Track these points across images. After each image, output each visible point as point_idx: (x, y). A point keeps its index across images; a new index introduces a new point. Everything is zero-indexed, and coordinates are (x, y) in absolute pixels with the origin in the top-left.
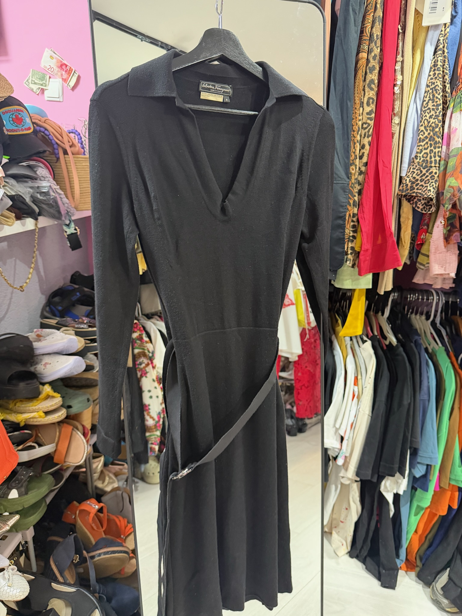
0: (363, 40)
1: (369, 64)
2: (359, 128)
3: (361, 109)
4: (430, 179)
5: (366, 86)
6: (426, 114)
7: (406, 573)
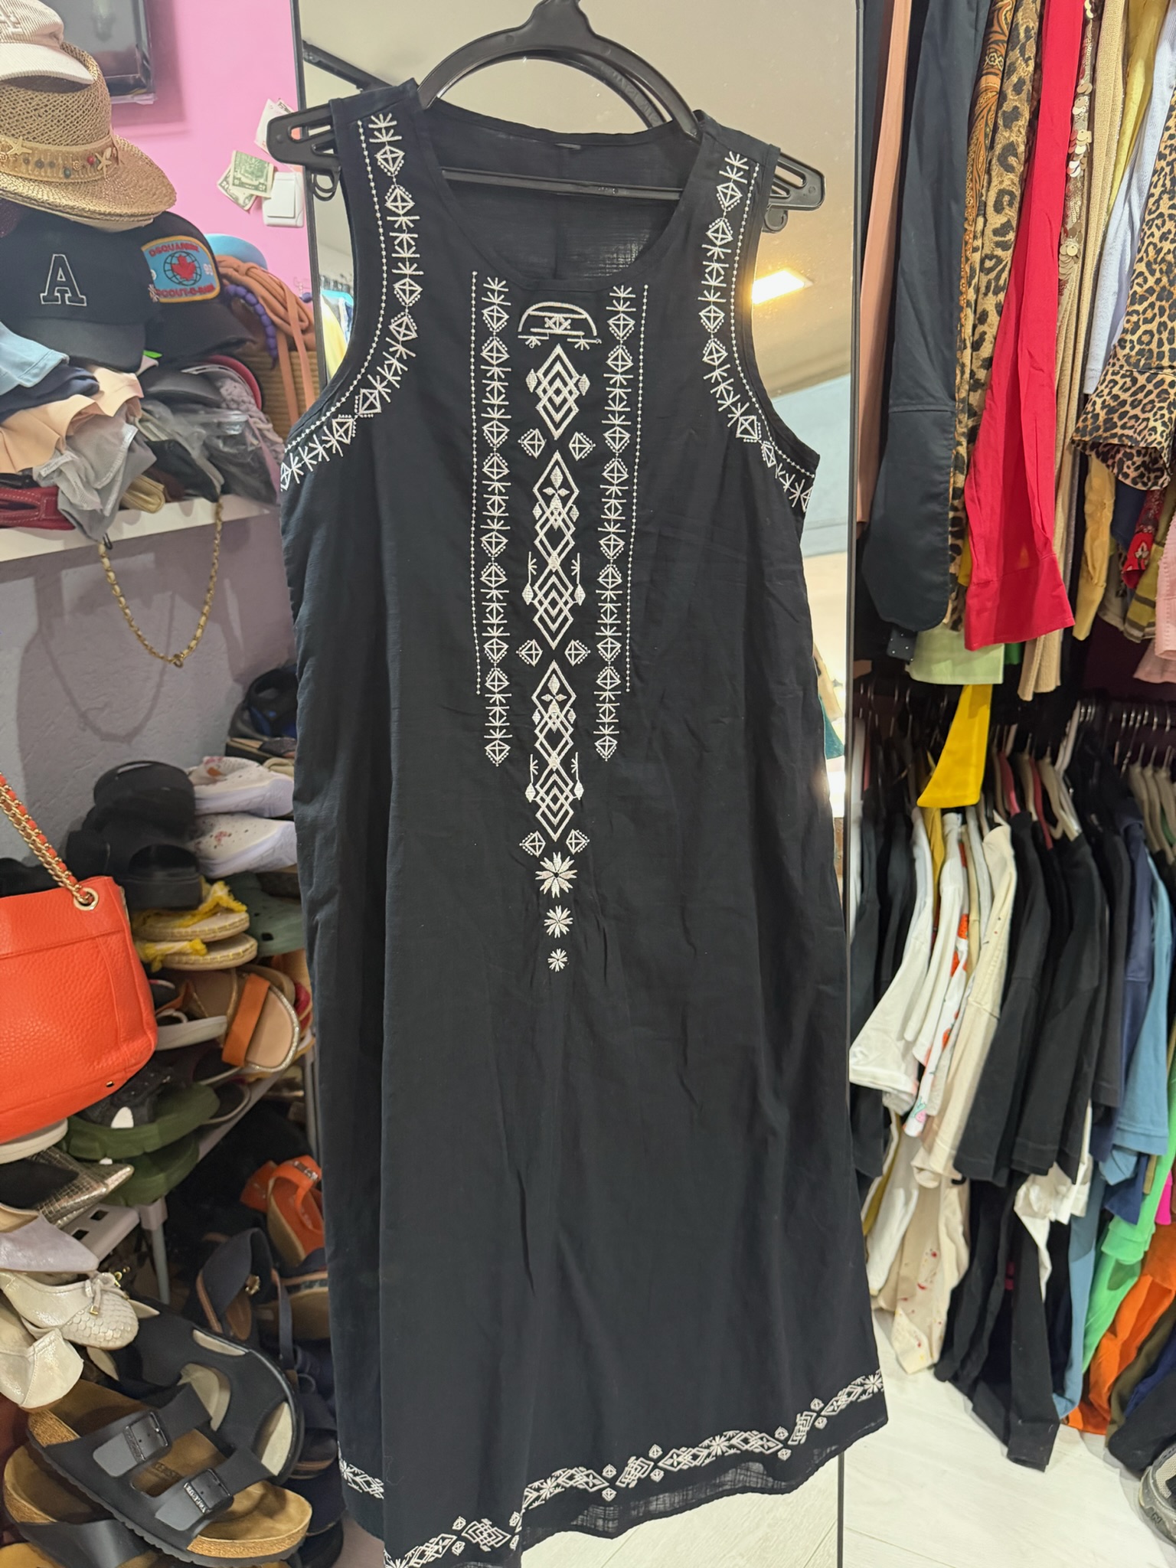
0: (992, 43)
1: (1005, 105)
2: (972, 269)
3: (981, 220)
4: (1156, 400)
5: (994, 161)
6: (1154, 229)
7: (1082, 1437)
